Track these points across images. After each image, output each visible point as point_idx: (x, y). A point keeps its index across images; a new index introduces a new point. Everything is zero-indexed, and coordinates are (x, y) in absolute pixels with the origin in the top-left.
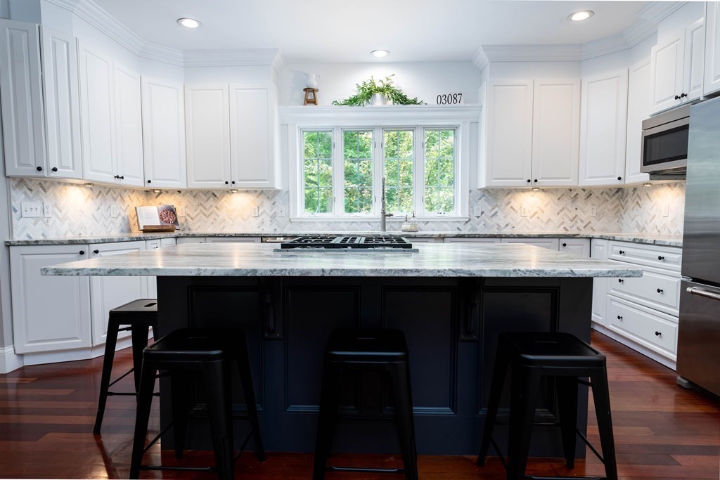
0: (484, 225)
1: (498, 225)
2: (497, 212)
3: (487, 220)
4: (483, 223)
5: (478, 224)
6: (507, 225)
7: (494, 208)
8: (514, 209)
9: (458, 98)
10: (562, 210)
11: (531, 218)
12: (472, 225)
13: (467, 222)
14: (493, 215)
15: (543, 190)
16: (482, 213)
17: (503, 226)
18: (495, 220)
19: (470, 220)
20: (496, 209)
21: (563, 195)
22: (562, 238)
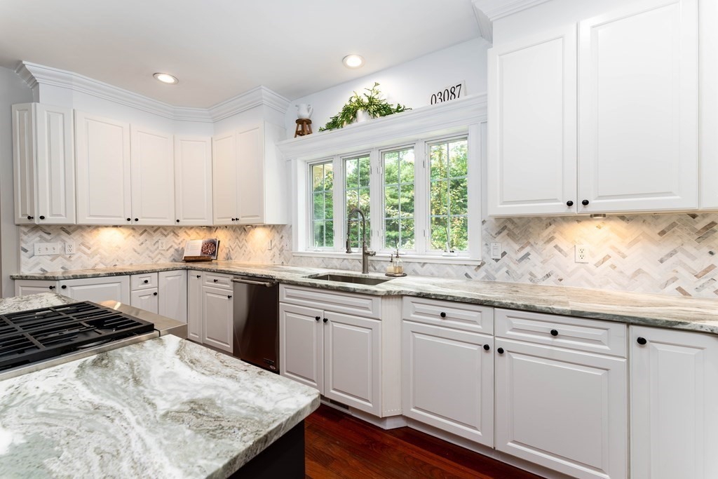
0: (507, 272)
1: (531, 274)
2: (528, 254)
3: (512, 265)
4: (505, 269)
5: (498, 270)
6: (548, 276)
7: (523, 248)
8: (560, 250)
9: (457, 93)
10: (671, 255)
11: (597, 265)
12: (486, 271)
13: (479, 266)
14: (522, 259)
15: (622, 218)
16: (504, 254)
17: (540, 276)
18: (526, 265)
19: (483, 264)
20: (527, 249)
21: (673, 225)
22: (632, 324)
